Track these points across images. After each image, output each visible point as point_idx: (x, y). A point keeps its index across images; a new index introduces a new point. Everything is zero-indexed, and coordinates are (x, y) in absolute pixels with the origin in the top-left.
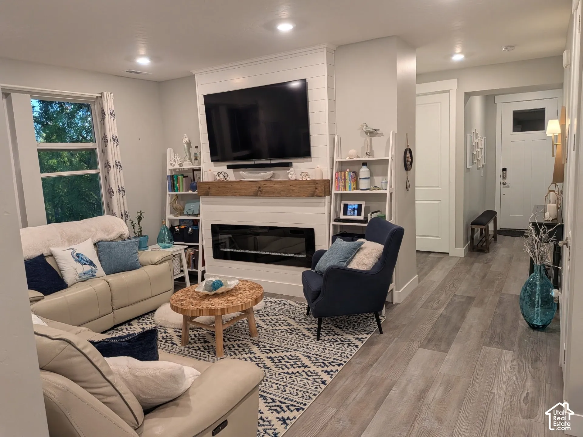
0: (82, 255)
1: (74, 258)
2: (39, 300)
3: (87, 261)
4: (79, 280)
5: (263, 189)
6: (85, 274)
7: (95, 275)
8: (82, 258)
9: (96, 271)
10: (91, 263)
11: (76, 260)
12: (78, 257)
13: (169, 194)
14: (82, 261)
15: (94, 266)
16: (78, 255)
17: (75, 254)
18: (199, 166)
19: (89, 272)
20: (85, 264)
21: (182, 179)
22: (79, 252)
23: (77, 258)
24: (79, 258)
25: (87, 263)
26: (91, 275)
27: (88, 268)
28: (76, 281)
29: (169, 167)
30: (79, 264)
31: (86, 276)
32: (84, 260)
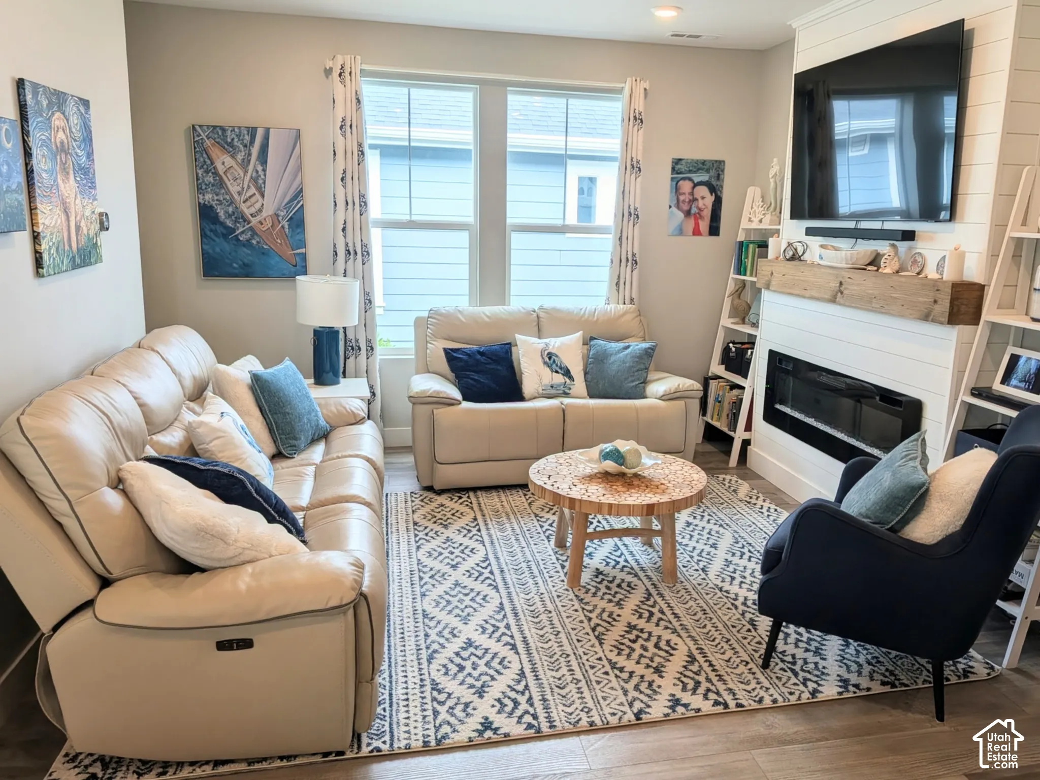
0: (557, 356)
1: (543, 358)
2: (452, 405)
3: (561, 368)
4: (542, 394)
5: (845, 289)
6: (552, 387)
7: (569, 394)
8: (554, 361)
9: (571, 387)
10: (567, 373)
11: (545, 363)
12: (550, 358)
13: (733, 278)
14: (554, 366)
15: (571, 378)
16: (550, 355)
17: (546, 352)
18: (777, 227)
19: (559, 385)
20: (557, 372)
21: (755, 250)
22: (554, 351)
23: (547, 359)
24: (550, 360)
25: (559, 371)
26: (561, 392)
27: (559, 379)
28: (537, 395)
29: (744, 224)
30: (548, 370)
31: (553, 391)
32: (557, 365)
